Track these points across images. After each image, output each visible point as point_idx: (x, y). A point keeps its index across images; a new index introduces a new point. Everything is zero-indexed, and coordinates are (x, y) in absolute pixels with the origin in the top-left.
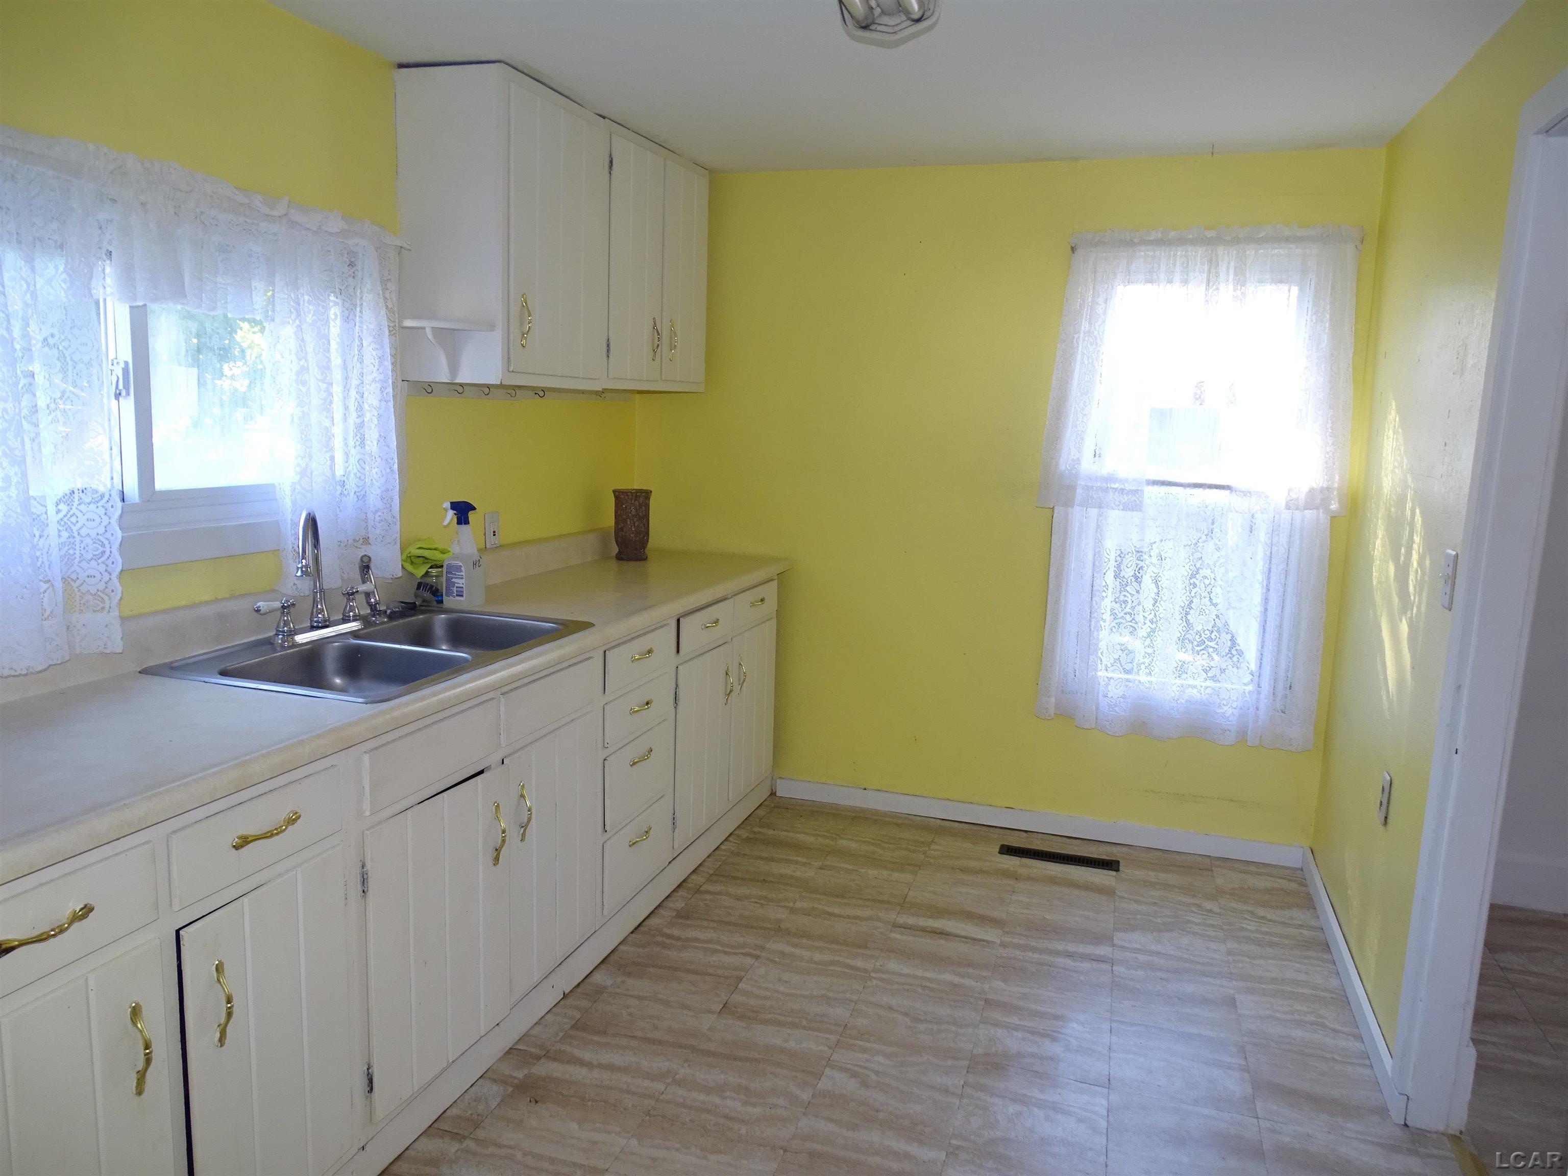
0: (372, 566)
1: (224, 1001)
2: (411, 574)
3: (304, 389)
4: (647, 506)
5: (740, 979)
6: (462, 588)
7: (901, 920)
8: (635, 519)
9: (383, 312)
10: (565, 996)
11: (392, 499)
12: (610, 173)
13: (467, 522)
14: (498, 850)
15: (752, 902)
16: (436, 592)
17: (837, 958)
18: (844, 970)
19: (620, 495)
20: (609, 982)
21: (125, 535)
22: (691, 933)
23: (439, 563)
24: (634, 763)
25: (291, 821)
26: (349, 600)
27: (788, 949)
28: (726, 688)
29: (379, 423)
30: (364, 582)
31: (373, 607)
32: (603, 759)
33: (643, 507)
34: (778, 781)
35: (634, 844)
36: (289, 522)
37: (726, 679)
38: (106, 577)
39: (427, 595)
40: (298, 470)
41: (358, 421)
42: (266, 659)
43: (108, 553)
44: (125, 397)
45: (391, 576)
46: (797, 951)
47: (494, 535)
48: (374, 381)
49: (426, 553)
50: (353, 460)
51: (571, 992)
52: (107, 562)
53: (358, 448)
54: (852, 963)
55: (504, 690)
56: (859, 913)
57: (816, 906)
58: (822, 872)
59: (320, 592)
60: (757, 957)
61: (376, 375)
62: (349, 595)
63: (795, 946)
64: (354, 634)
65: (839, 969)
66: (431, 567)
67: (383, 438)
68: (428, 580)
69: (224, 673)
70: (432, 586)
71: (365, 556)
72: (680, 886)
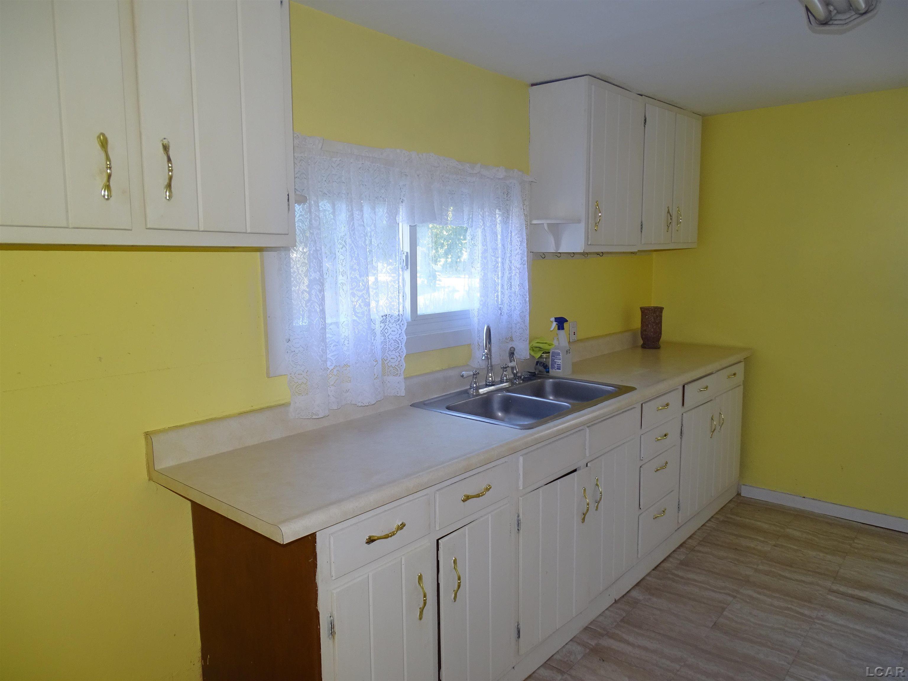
0: (515, 353)
1: (457, 578)
2: (533, 357)
3: (485, 261)
4: (661, 316)
5: (724, 609)
6: (560, 365)
7: (835, 587)
8: (654, 324)
9: (523, 217)
10: (616, 602)
11: (525, 316)
12: (645, 127)
13: (563, 329)
14: (584, 514)
15: (729, 562)
16: (546, 367)
17: (789, 606)
18: (796, 615)
19: (645, 311)
20: (641, 598)
21: (407, 337)
22: (691, 576)
23: (547, 351)
24: (658, 470)
25: (488, 489)
26: (504, 371)
27: (755, 595)
28: (711, 427)
29: (520, 277)
30: (511, 362)
31: (515, 375)
32: (640, 466)
33: (659, 317)
34: (742, 486)
35: (656, 518)
36: (476, 330)
37: (712, 422)
38: (399, 359)
39: (541, 368)
40: (481, 303)
41: (509, 276)
42: (466, 402)
43: (400, 347)
44: (406, 270)
45: (524, 358)
46: (762, 597)
47: (574, 334)
48: (518, 254)
49: (541, 345)
50: (506, 296)
51: (619, 599)
52: (399, 352)
53: (509, 290)
54: (802, 611)
55: (589, 425)
56: (803, 578)
57: (773, 570)
58: (775, 548)
59: (491, 367)
60: (735, 597)
61: (519, 251)
62: (504, 368)
63: (759, 593)
64: (507, 389)
65: (792, 614)
66: (543, 353)
67: (521, 285)
68: (541, 360)
69: (449, 408)
70: (544, 364)
71: (513, 347)
72: (681, 546)
